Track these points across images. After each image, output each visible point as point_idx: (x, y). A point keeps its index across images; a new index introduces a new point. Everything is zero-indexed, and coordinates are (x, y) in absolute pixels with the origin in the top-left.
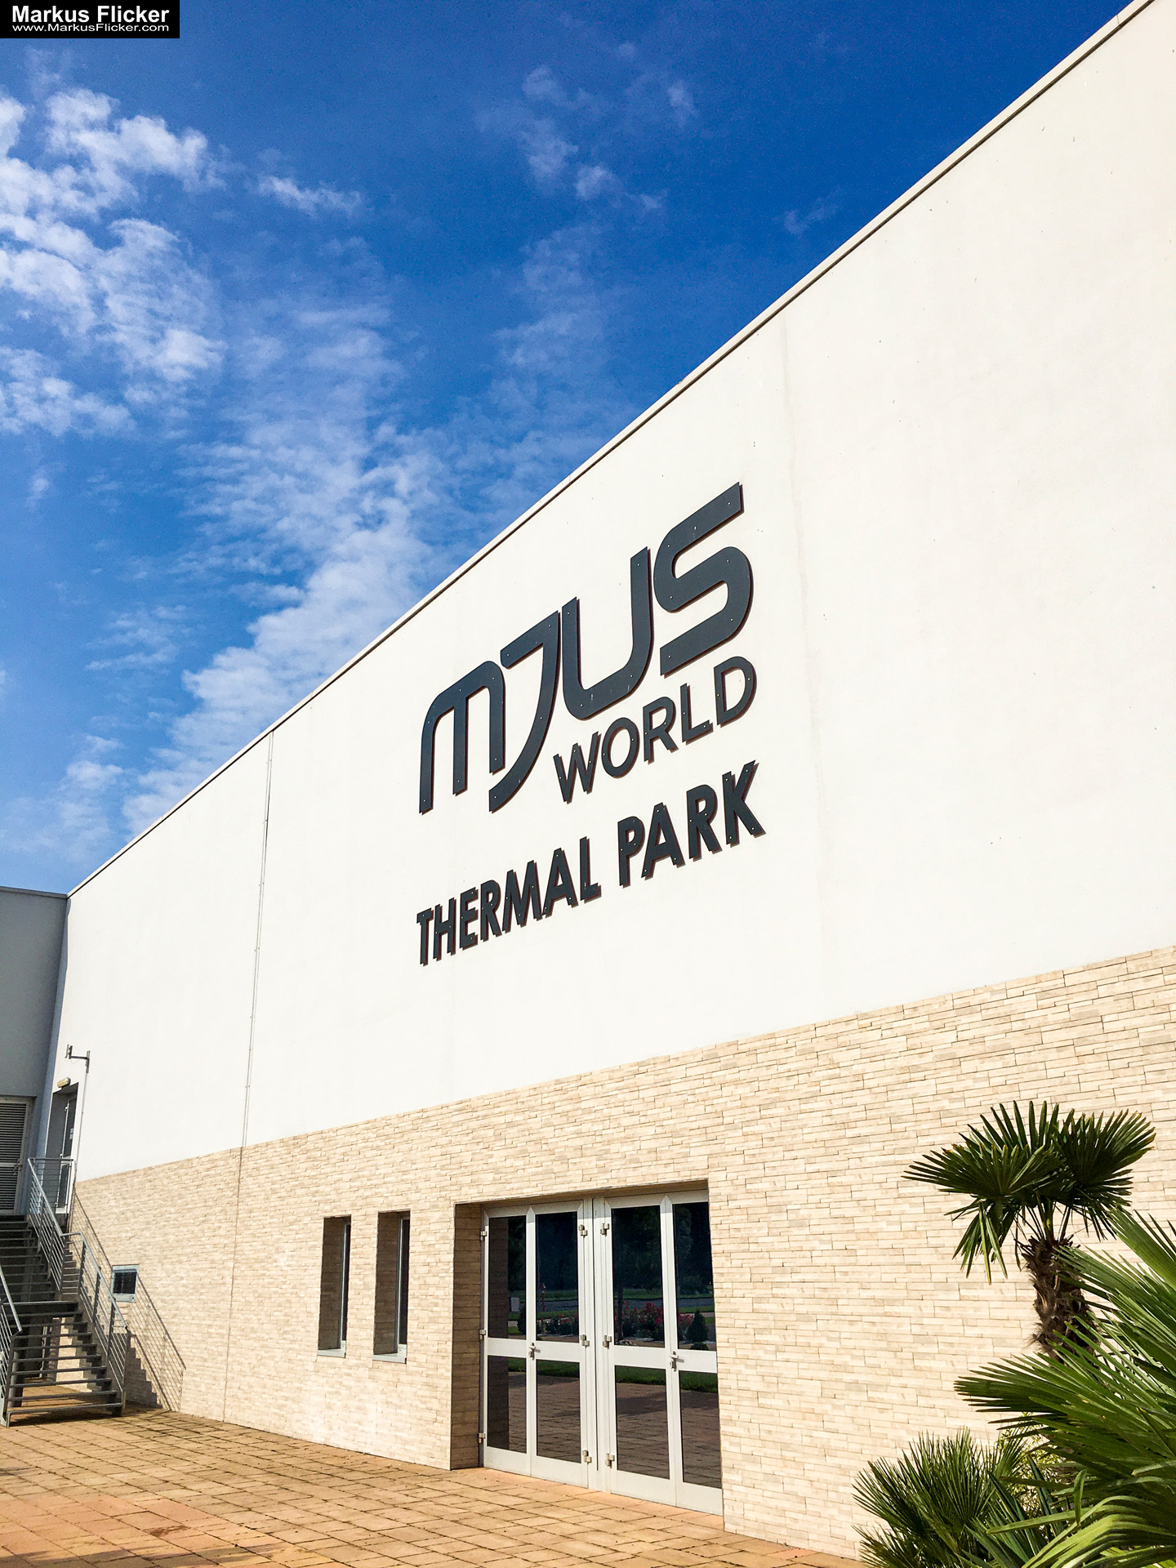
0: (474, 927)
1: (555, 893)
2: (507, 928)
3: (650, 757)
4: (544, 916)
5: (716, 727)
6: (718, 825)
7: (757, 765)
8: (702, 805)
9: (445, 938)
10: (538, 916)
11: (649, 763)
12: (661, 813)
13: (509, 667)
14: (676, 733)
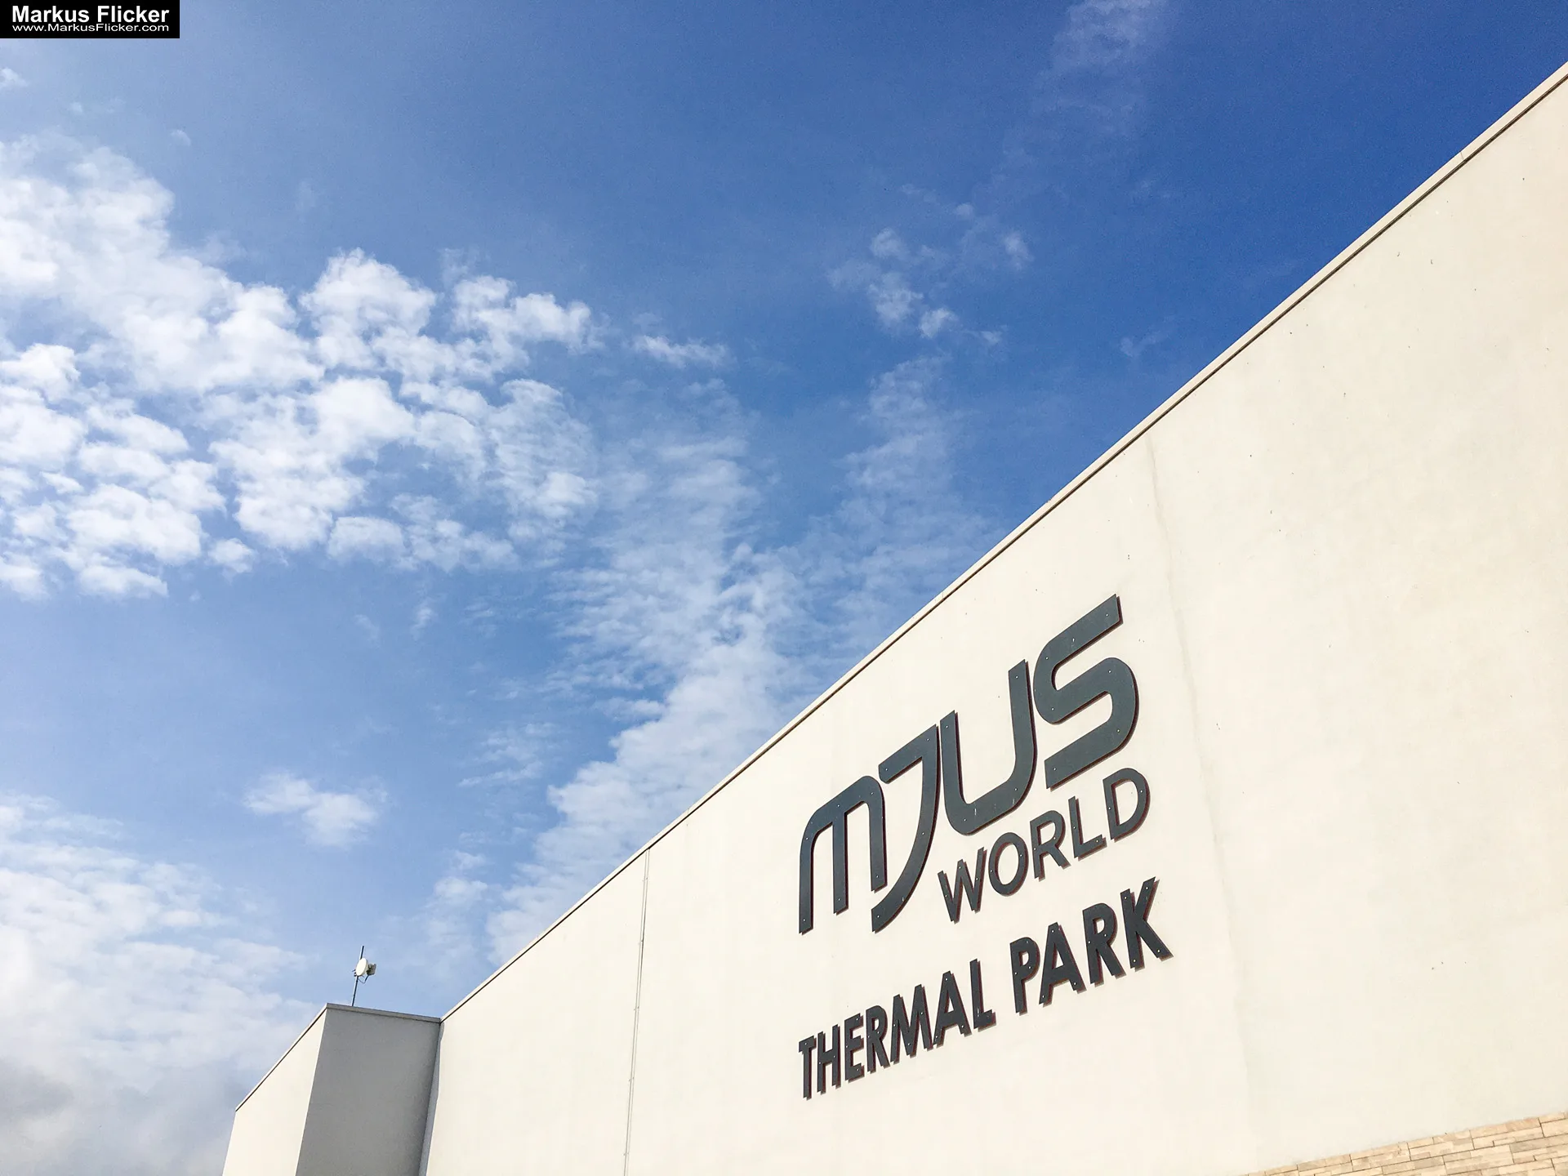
0: (860, 1057)
1: (945, 1021)
2: (896, 1057)
3: (1040, 873)
4: (935, 1046)
5: (1109, 841)
6: (1120, 947)
7: (1157, 882)
8: (1100, 925)
9: (829, 1068)
10: (928, 1045)
11: (1040, 879)
12: (1056, 935)
13: (888, 782)
14: (1067, 848)
